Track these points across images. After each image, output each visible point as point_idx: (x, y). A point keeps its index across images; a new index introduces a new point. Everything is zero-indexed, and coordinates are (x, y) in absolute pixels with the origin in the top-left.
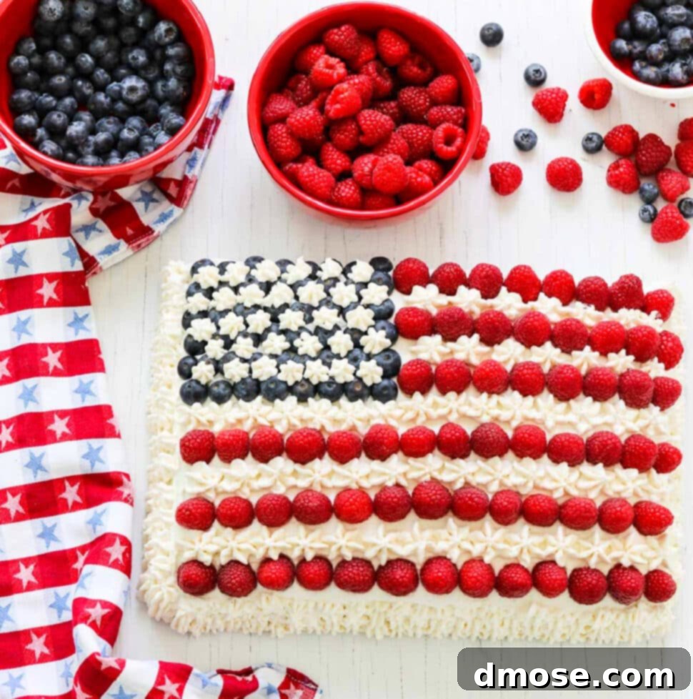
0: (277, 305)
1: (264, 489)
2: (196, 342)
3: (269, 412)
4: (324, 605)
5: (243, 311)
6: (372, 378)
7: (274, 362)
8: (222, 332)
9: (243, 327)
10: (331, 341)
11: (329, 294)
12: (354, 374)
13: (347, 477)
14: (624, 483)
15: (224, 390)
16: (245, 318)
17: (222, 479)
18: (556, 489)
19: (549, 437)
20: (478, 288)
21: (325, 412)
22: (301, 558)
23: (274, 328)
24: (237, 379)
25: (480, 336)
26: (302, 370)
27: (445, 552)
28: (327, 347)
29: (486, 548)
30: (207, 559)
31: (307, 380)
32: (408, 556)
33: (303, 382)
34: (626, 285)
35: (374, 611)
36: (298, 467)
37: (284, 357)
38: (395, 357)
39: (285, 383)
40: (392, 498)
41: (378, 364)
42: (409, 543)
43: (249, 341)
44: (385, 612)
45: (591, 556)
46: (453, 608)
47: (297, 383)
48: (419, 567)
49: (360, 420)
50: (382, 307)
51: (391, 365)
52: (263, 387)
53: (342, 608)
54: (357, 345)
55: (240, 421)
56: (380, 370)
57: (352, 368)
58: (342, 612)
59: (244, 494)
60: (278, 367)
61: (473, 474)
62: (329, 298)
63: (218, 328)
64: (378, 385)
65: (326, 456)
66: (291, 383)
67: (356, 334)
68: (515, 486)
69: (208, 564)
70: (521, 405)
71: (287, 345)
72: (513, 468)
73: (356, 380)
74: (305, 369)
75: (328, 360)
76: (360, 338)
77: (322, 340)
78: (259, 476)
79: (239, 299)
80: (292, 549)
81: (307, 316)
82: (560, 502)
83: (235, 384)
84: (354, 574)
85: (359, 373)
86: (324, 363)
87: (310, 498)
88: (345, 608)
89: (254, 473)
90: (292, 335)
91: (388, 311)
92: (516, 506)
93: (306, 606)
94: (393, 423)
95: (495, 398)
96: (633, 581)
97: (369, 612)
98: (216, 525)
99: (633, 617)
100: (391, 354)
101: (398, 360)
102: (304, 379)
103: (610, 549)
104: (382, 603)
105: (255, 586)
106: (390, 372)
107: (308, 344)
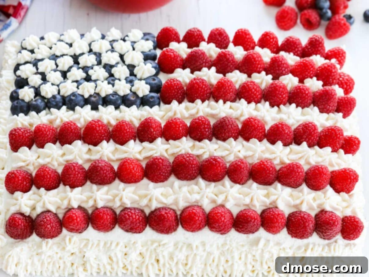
0: (77, 54)
1: (67, 161)
2: (23, 79)
3: (72, 115)
4: (111, 243)
5: (55, 57)
6: (143, 91)
7: (75, 84)
8: (40, 71)
9: (55, 67)
10: (113, 70)
11: (112, 48)
12: (131, 90)
13: (126, 152)
14: (321, 157)
15: (41, 103)
16: (56, 61)
17: (39, 157)
18: (275, 158)
19: (267, 128)
20: (214, 43)
21: (110, 113)
22: (94, 208)
23: (76, 65)
24: (49, 96)
25: (217, 68)
26: (94, 88)
27: (197, 201)
28: (111, 75)
29: (226, 197)
30: (27, 211)
31: (98, 94)
32: (171, 204)
33: (95, 95)
34: (314, 39)
35: (147, 250)
36: (91, 147)
37: (82, 81)
38: (158, 79)
39: (83, 96)
40: (158, 159)
41: (146, 83)
42: (171, 195)
43: (59, 74)
44: (155, 250)
45: (302, 203)
46: (203, 244)
47: (91, 96)
48: (179, 213)
49: (135, 117)
50: (149, 53)
51: (155, 84)
52: (67, 99)
53: (124, 246)
54: (132, 74)
55: (51, 122)
56: (148, 87)
57: (129, 85)
58: (125, 250)
59: (54, 166)
60: (78, 87)
61: (215, 150)
62: (113, 49)
63: (37, 69)
64: (146, 96)
65: (111, 141)
66: (86, 96)
67: (131, 67)
68: (245, 157)
69: (27, 214)
70: (247, 107)
71: (84, 75)
72: (243, 146)
73: (131, 93)
74: (96, 87)
75: (112, 82)
76: (134, 70)
77: (108, 71)
78: (64, 155)
79: (52, 52)
80: (87, 202)
81: (98, 59)
82: (278, 168)
83: (48, 99)
84: (132, 213)
85: (133, 89)
86: (109, 83)
87: (100, 161)
88: (126, 247)
89: (60, 152)
90: (87, 69)
91: (153, 55)
92: (247, 166)
93: (98, 245)
94: (158, 119)
95: (228, 103)
96: (333, 216)
97: (144, 250)
98: (34, 188)
99: (334, 250)
100: (156, 78)
101: (160, 81)
102: (95, 93)
103: (314, 199)
104: (153, 242)
105: (61, 231)
106: (155, 89)
107: (99, 73)
